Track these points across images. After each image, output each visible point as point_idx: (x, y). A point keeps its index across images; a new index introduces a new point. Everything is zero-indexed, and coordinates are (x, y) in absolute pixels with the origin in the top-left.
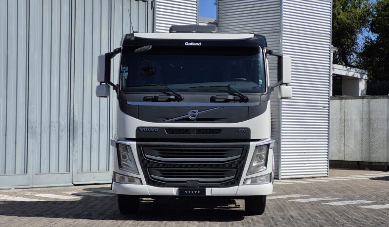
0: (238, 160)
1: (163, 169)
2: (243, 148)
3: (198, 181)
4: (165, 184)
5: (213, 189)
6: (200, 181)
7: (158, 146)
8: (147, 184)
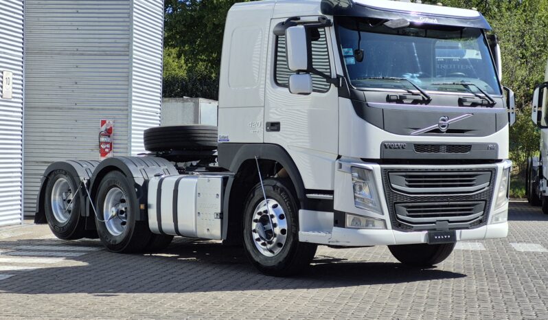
0: (486, 189)
1: (410, 204)
2: (491, 171)
3: (448, 221)
4: (412, 227)
5: (463, 231)
6: (450, 220)
7: (406, 170)
8: (393, 228)
